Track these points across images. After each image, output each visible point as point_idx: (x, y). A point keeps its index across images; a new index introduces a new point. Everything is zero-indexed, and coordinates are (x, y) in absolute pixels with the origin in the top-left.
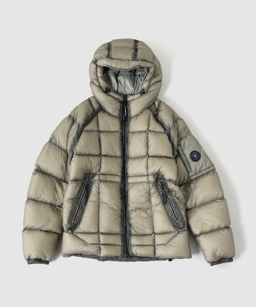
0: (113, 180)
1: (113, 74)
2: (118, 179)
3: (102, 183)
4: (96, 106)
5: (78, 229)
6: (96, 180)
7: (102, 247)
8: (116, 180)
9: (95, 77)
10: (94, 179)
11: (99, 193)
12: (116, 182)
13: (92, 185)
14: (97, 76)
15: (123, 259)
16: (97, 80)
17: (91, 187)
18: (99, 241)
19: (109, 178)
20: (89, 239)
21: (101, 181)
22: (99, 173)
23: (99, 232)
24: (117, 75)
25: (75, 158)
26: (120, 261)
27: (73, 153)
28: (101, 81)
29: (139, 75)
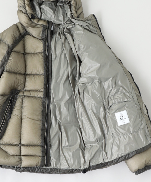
0: (36, 96)
1: (37, 3)
2: (41, 95)
3: (25, 98)
4: (22, 31)
5: (2, 141)
6: (20, 96)
7: (23, 158)
8: (39, 96)
9: (23, 4)
10: (19, 95)
11: (22, 107)
12: (39, 98)
13: (16, 100)
14: (24, 4)
15: (39, 171)
16: (24, 7)
17: (15, 102)
18: (20, 152)
19: (32, 94)
20: (11, 151)
21: (25, 96)
22: (23, 90)
23: (20, 144)
24: (40, 4)
25: (5, 75)
26: (37, 172)
27: (4, 69)
28: (27, 8)
29: (61, 6)
